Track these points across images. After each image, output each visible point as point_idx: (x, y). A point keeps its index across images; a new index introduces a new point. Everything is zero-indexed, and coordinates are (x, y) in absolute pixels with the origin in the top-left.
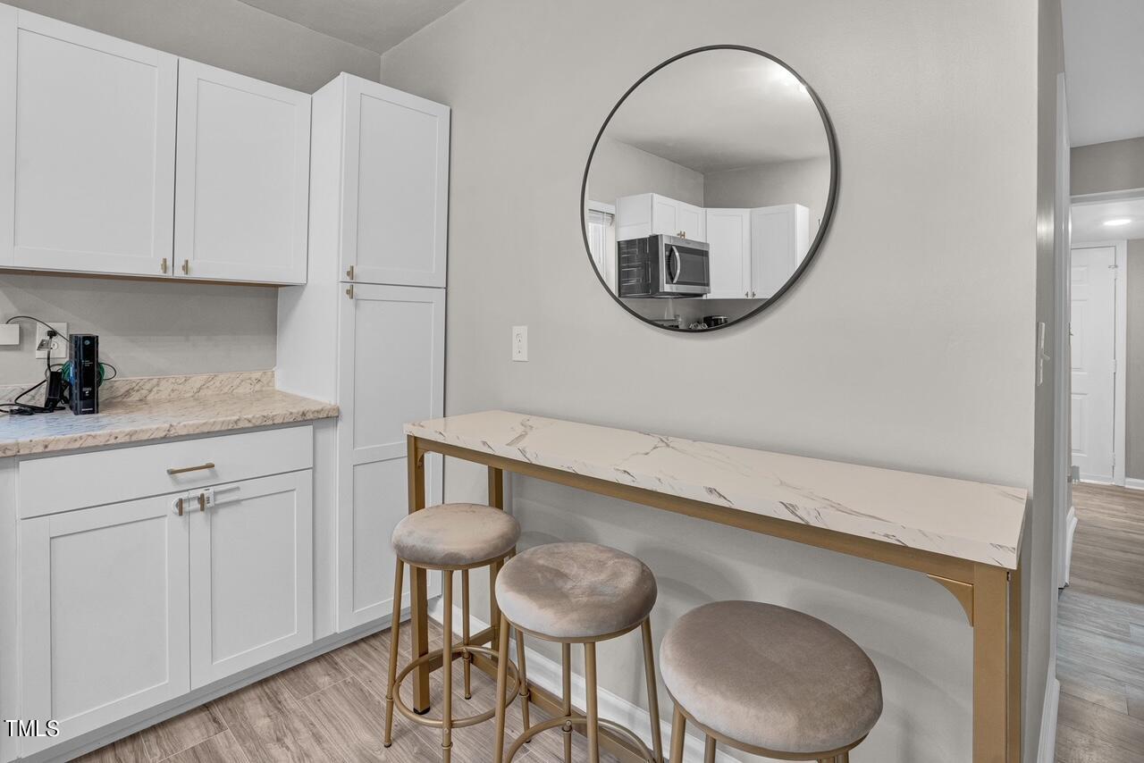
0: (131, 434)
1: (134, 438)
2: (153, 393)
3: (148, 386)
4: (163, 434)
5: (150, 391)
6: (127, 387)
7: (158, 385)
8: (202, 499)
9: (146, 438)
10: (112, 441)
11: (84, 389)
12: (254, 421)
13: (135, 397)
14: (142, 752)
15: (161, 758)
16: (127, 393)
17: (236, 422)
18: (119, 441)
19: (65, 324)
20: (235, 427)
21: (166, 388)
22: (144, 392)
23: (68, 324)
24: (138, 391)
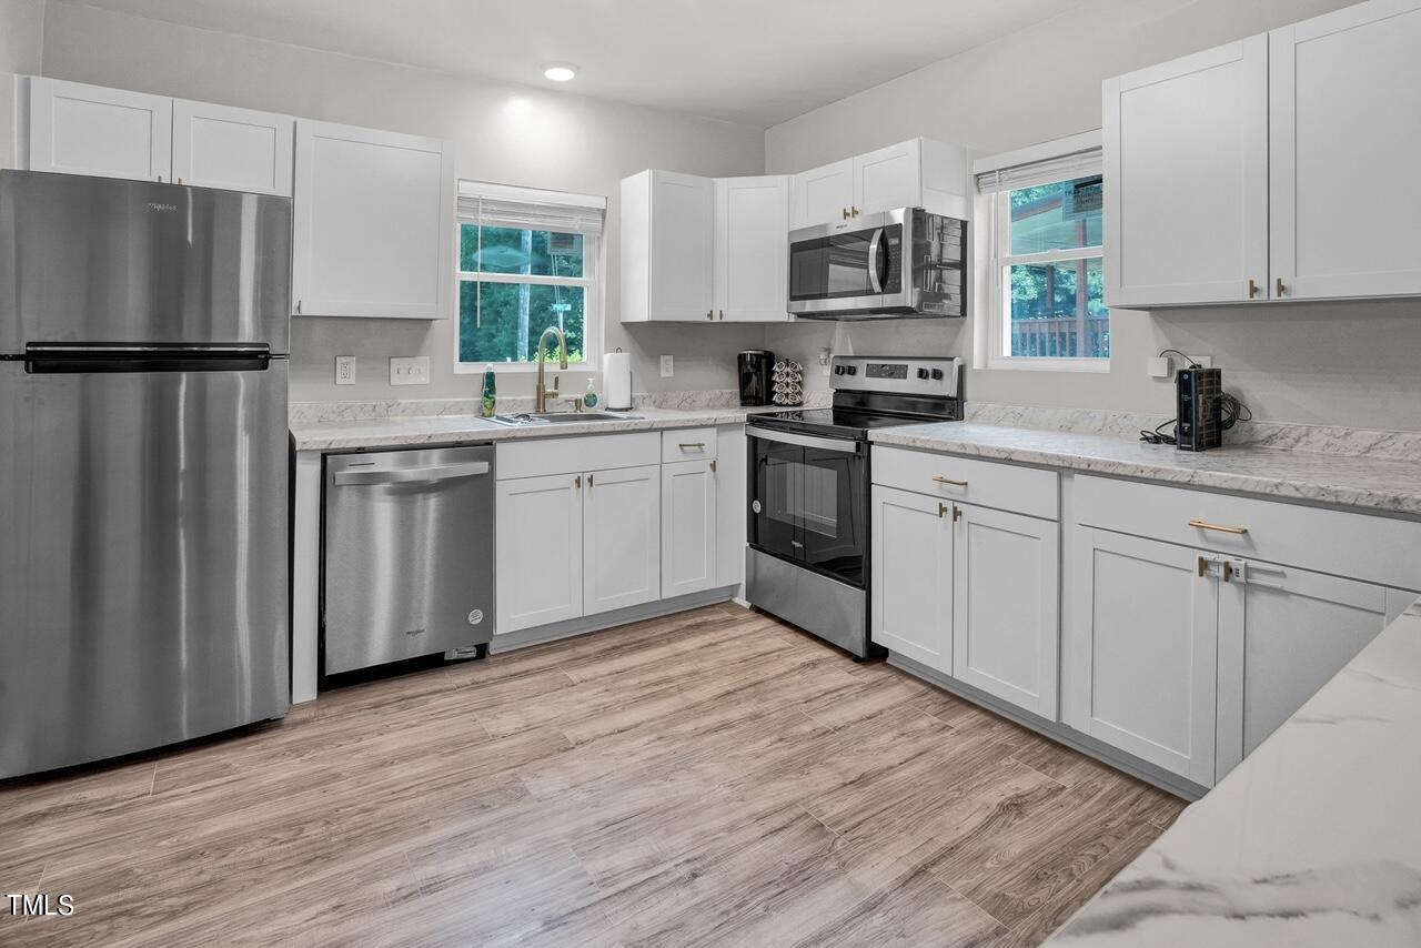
0: (1156, 471)
1: (1158, 477)
2: (1300, 444)
3: (1294, 434)
4: (1187, 479)
5: (1297, 441)
6: (1269, 432)
7: (1307, 435)
8: (1229, 570)
9: (1169, 479)
10: (1138, 474)
11: (1184, 425)
12: (1303, 490)
13: (1279, 445)
14: (1155, 810)
15: (1160, 825)
16: (1269, 440)
17: (1277, 486)
18: (1144, 475)
19: (1209, 358)
20: (1276, 492)
21: (1319, 439)
22: (1290, 441)
23: (1212, 359)
24: (1282, 438)
